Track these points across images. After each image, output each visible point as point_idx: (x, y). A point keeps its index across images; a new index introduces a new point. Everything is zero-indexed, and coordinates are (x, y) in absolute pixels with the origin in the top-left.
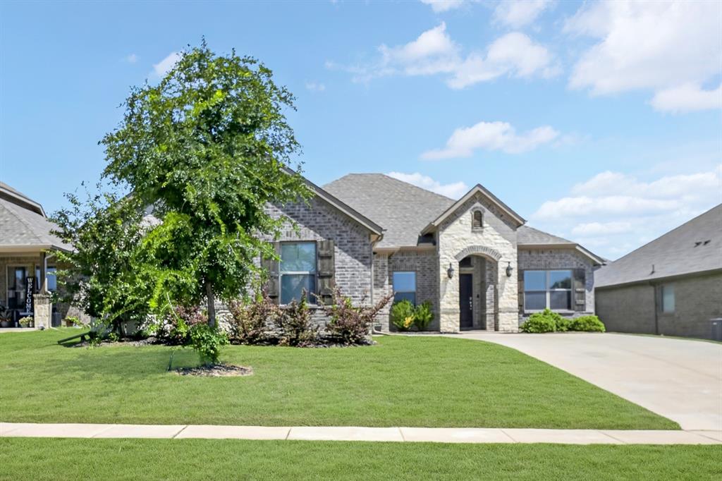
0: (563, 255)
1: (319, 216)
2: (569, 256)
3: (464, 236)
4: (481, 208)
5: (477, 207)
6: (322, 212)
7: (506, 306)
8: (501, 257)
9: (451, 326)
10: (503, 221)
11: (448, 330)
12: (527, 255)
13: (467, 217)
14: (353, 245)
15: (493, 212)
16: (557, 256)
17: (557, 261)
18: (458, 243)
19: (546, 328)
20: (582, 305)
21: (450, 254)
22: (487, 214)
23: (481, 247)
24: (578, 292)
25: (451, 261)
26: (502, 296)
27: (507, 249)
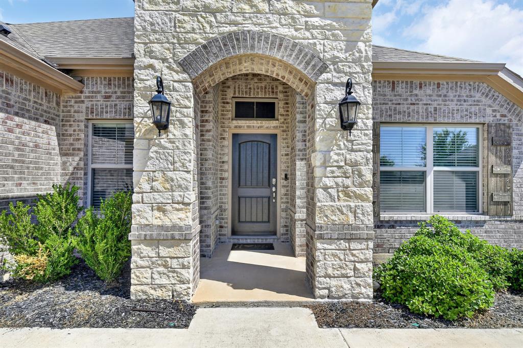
0: (464, 93)
2: (478, 96)
7: (337, 219)
8: (324, 69)
11: (156, 293)
16: (451, 94)
18: (189, 23)
20: (506, 203)
21: (169, 55)
23: (265, 38)
24: (497, 175)
25: (170, 77)
26: (326, 188)
27: (343, 45)
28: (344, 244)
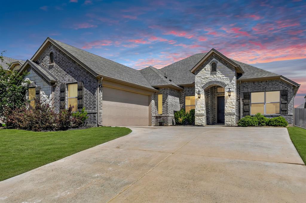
0: (274, 83)
1: (78, 71)
2: (278, 83)
3: (207, 77)
4: (216, 61)
5: (213, 61)
6: (80, 69)
7: (228, 112)
8: (226, 86)
9: (200, 122)
10: (227, 66)
11: (199, 124)
12: (252, 84)
13: (208, 67)
14: (90, 83)
15: (222, 63)
16: (270, 83)
17: (270, 86)
18: (203, 80)
19: (247, 124)
20: (286, 111)
21: (200, 86)
22: (219, 64)
23: (216, 81)
24: (283, 103)
25: (200, 89)
26: (226, 106)
27: (229, 81)
28: (229, 116)
